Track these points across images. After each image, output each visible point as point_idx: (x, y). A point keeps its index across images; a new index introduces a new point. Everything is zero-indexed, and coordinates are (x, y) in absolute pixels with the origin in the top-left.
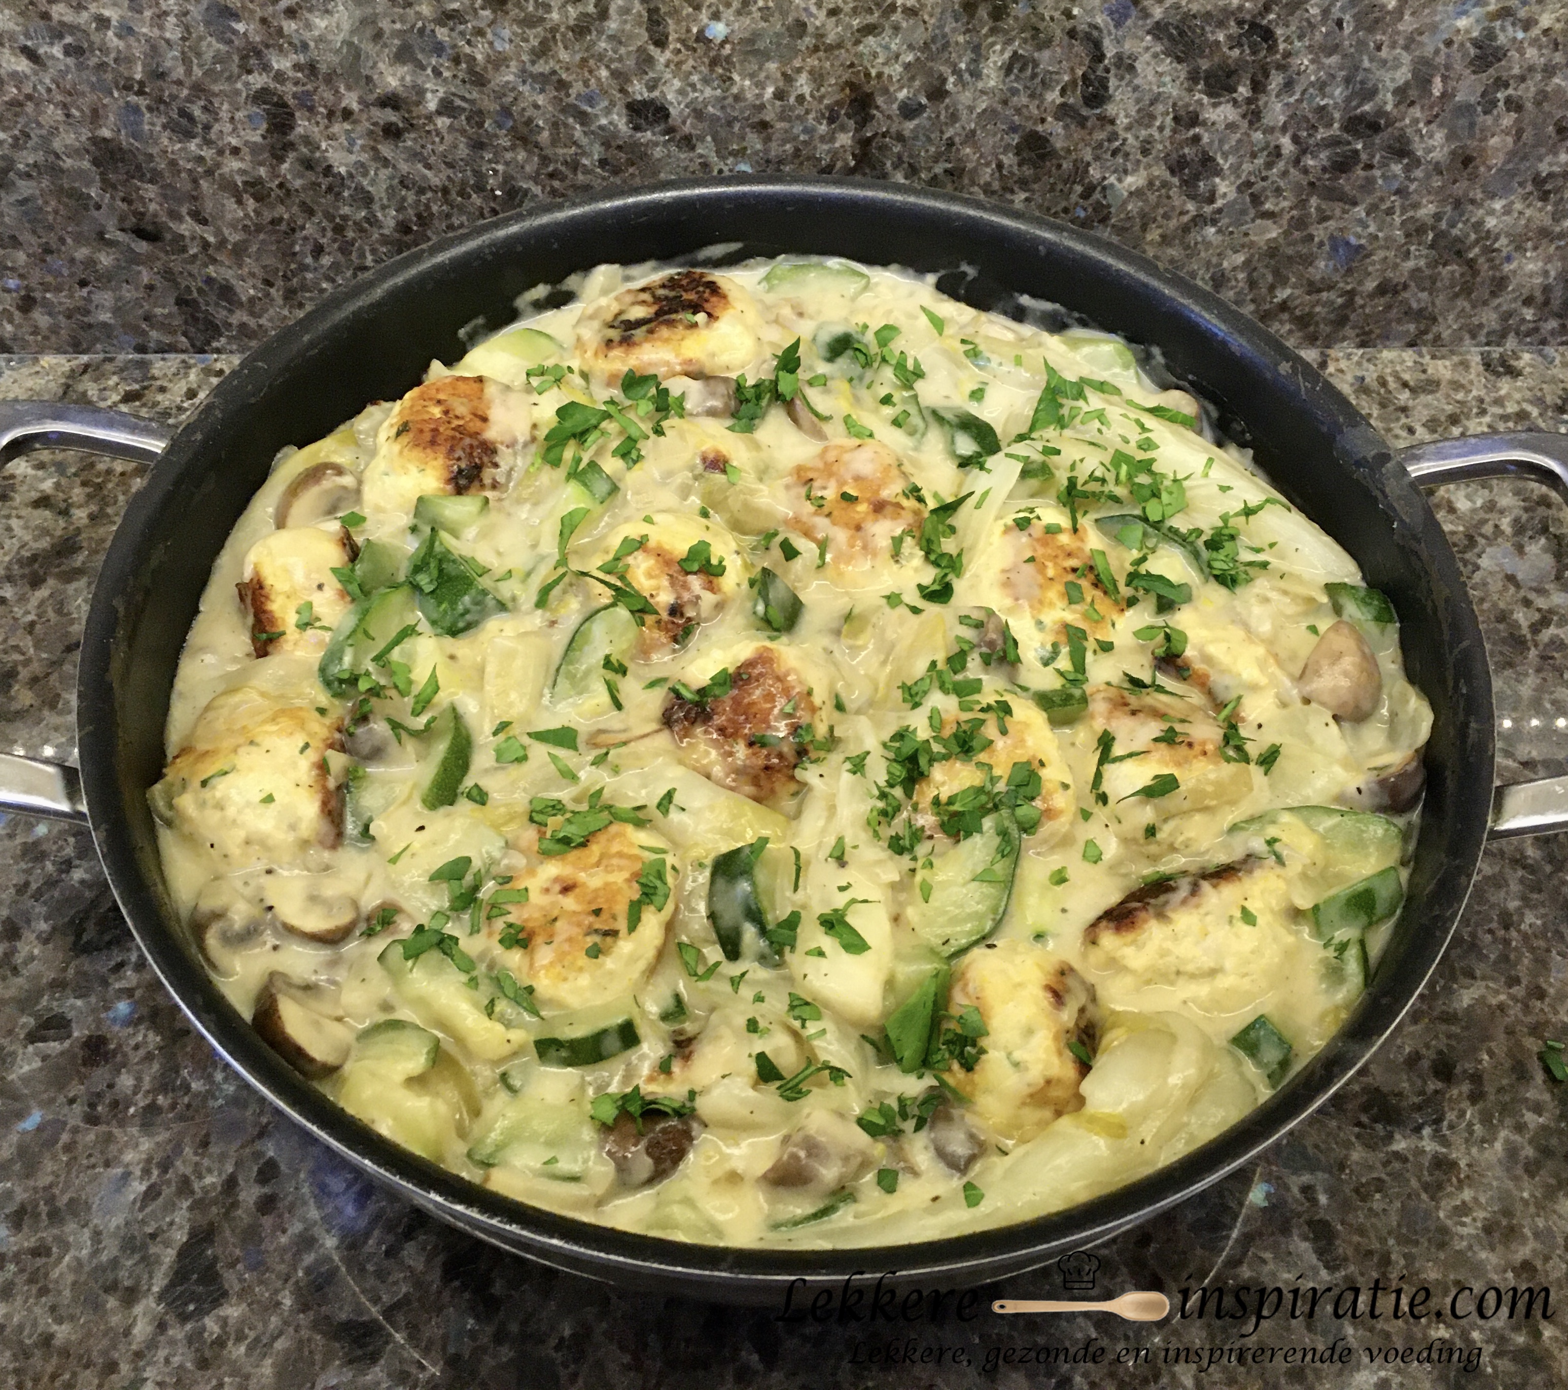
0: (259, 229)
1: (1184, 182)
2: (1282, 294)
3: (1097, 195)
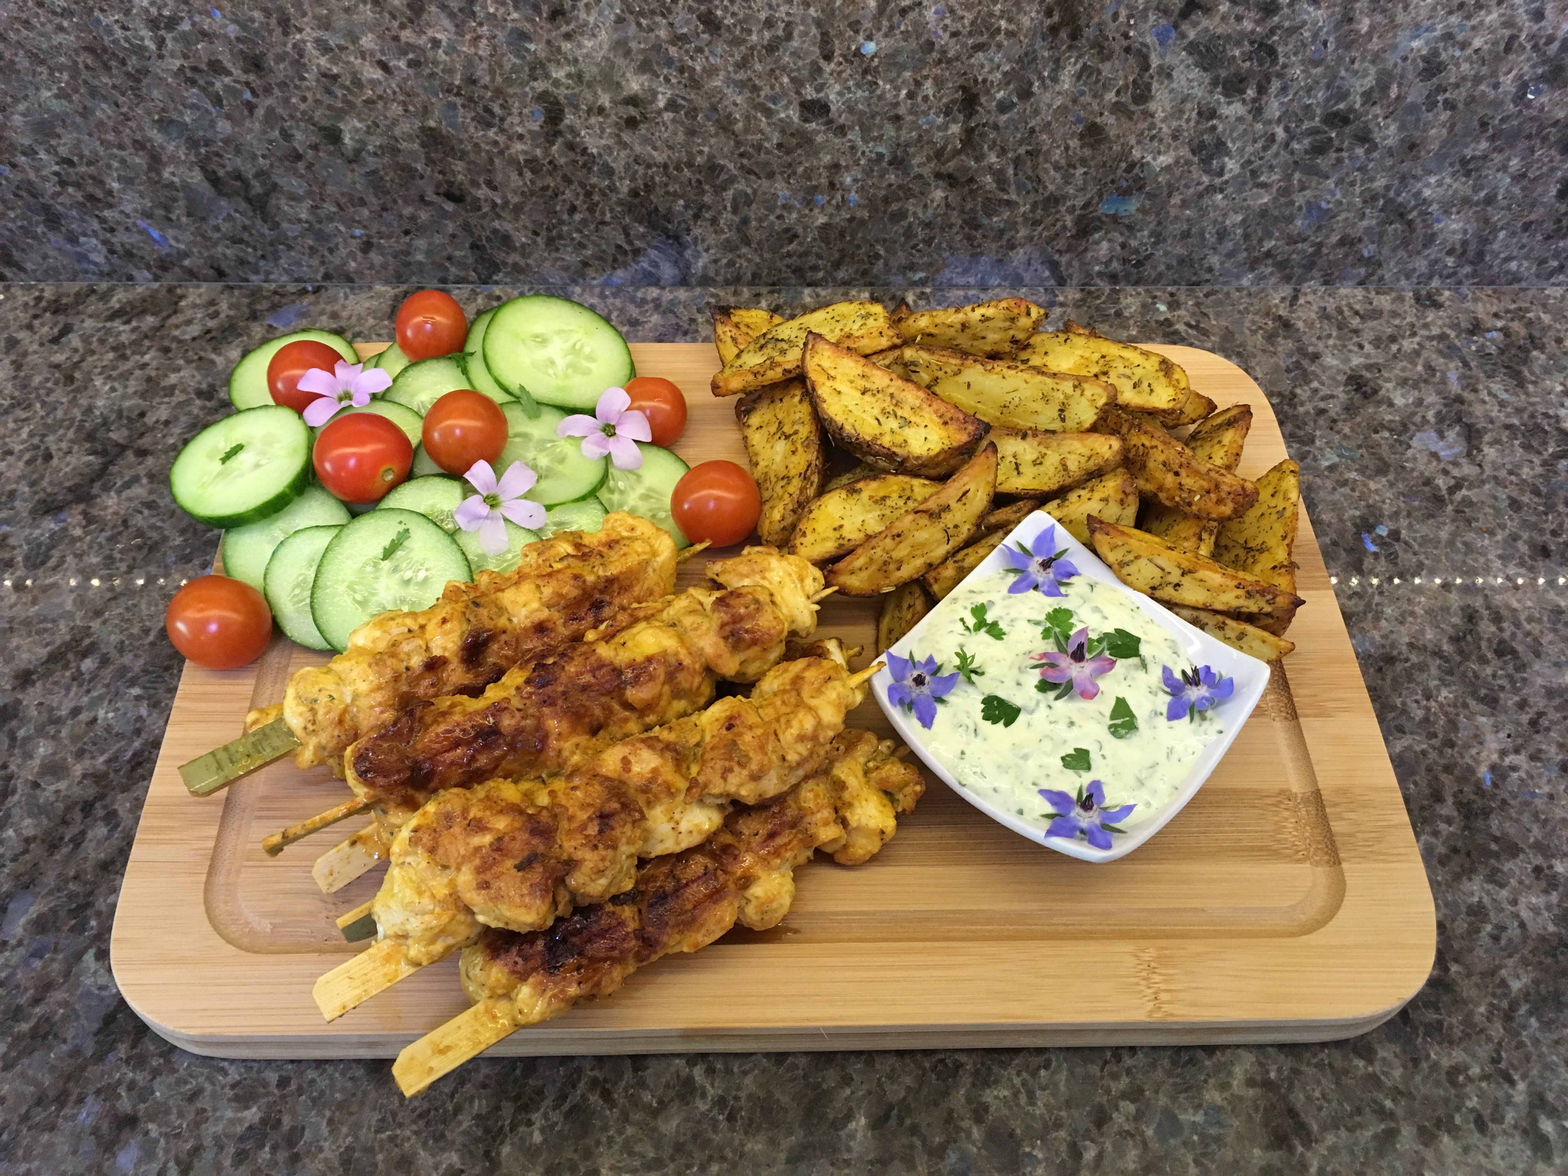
0: (532, 193)
1: (1202, 161)
2: (1268, 245)
3: (1136, 170)
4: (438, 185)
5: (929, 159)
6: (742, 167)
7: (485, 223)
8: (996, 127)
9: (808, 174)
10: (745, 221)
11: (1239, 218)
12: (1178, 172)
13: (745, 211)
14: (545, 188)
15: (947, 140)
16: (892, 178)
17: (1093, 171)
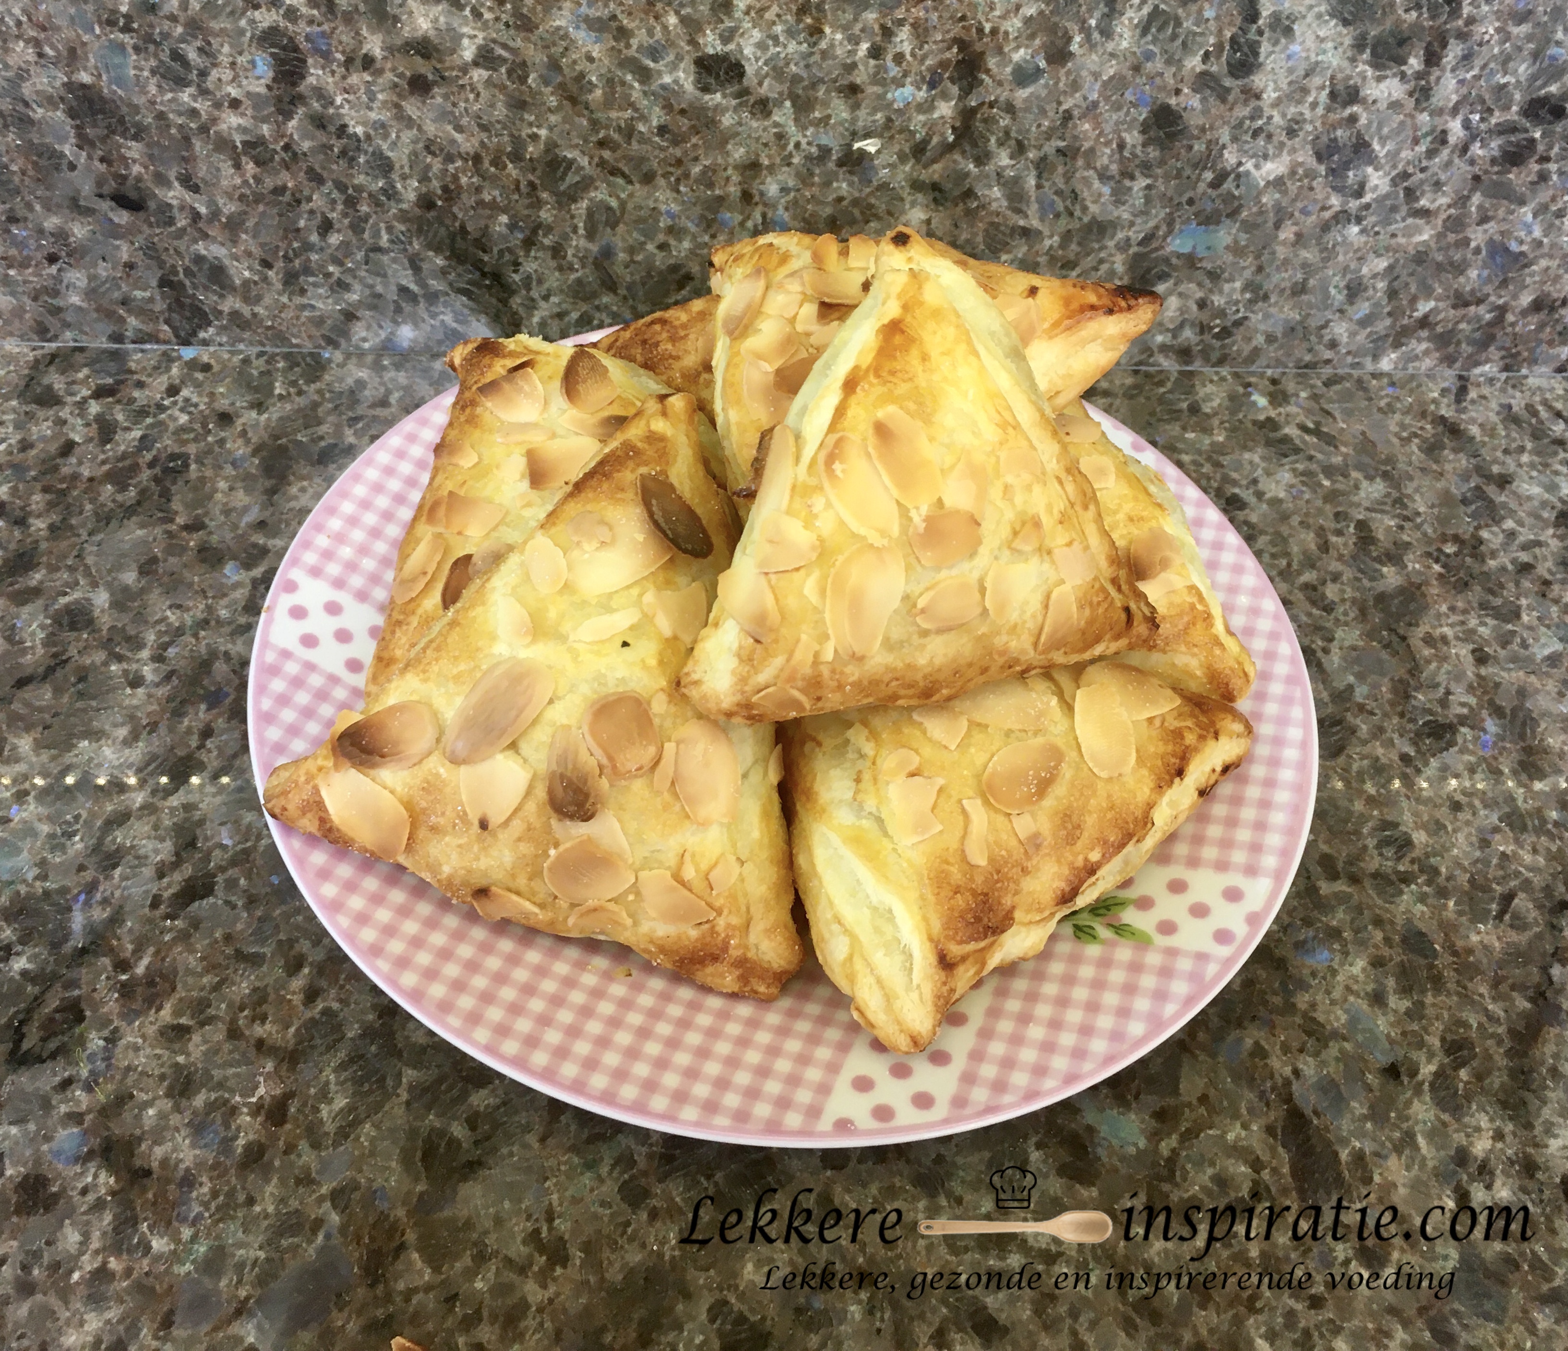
4: (100, 183)
5: (903, 158)
6: (602, 163)
7: (182, 245)
8: (1010, 108)
9: (708, 179)
10: (607, 253)
11: (1382, 264)
12: (1293, 187)
13: (606, 236)
14: (280, 190)
15: (931, 127)
16: (843, 187)
17: (1161, 186)
